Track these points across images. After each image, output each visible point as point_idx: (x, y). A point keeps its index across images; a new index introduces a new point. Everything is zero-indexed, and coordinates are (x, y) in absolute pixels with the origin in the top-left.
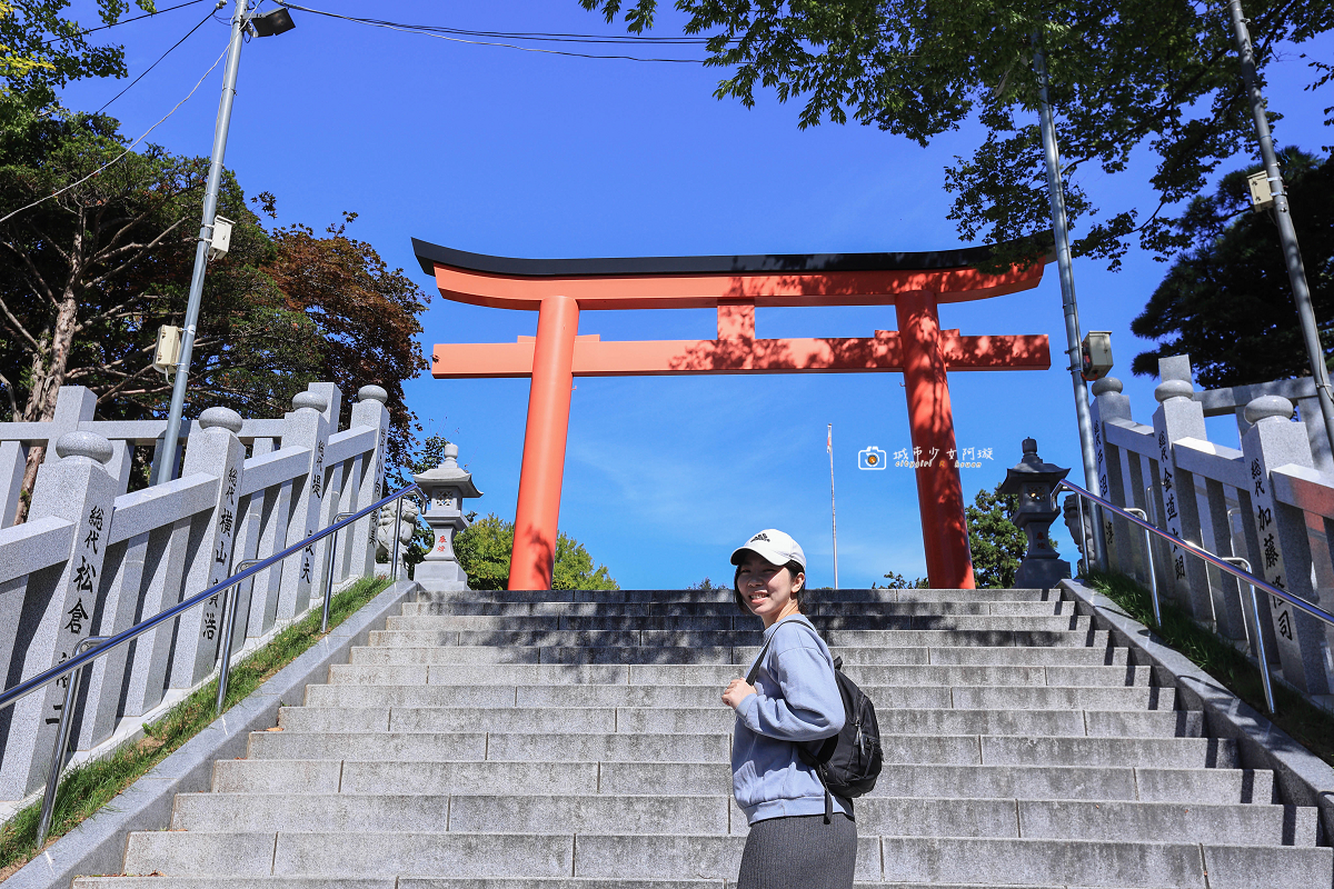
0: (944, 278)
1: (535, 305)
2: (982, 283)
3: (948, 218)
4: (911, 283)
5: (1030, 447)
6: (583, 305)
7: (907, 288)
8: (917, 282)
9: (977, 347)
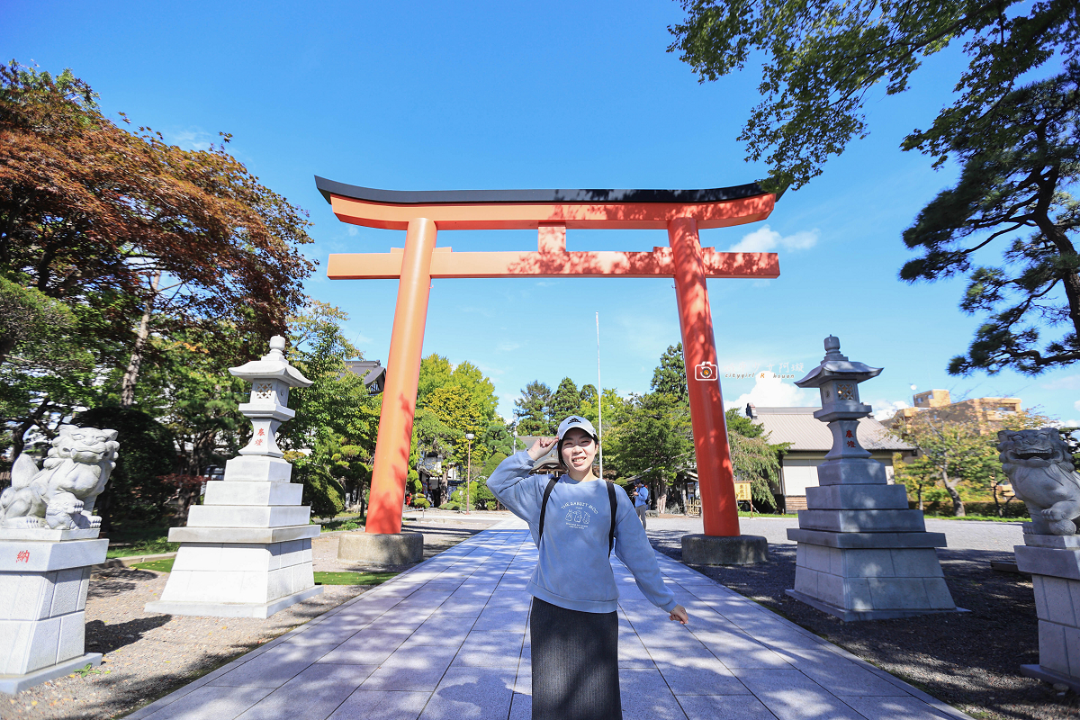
0: (710, 209)
1: (403, 226)
2: (737, 213)
3: (738, 139)
4: (686, 212)
5: (833, 346)
6: (439, 226)
7: (682, 215)
8: (689, 211)
9: (734, 260)
